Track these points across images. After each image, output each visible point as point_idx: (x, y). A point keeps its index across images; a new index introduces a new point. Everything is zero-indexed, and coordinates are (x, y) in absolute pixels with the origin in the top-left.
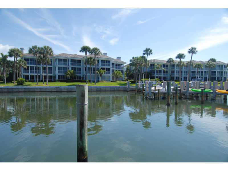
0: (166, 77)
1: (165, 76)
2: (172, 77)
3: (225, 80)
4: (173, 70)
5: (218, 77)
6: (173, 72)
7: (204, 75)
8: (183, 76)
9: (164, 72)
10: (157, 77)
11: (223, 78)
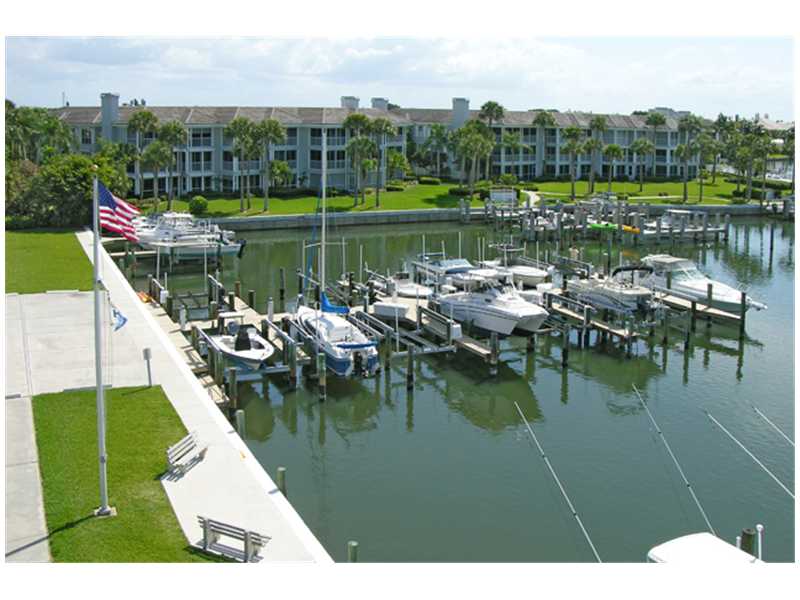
0: (531, 166)
1: (529, 163)
2: (548, 166)
3: (692, 174)
4: (551, 145)
5: (671, 167)
6: (551, 151)
7: (635, 160)
8: (580, 162)
9: (526, 151)
10: (508, 169)
11: (686, 171)
